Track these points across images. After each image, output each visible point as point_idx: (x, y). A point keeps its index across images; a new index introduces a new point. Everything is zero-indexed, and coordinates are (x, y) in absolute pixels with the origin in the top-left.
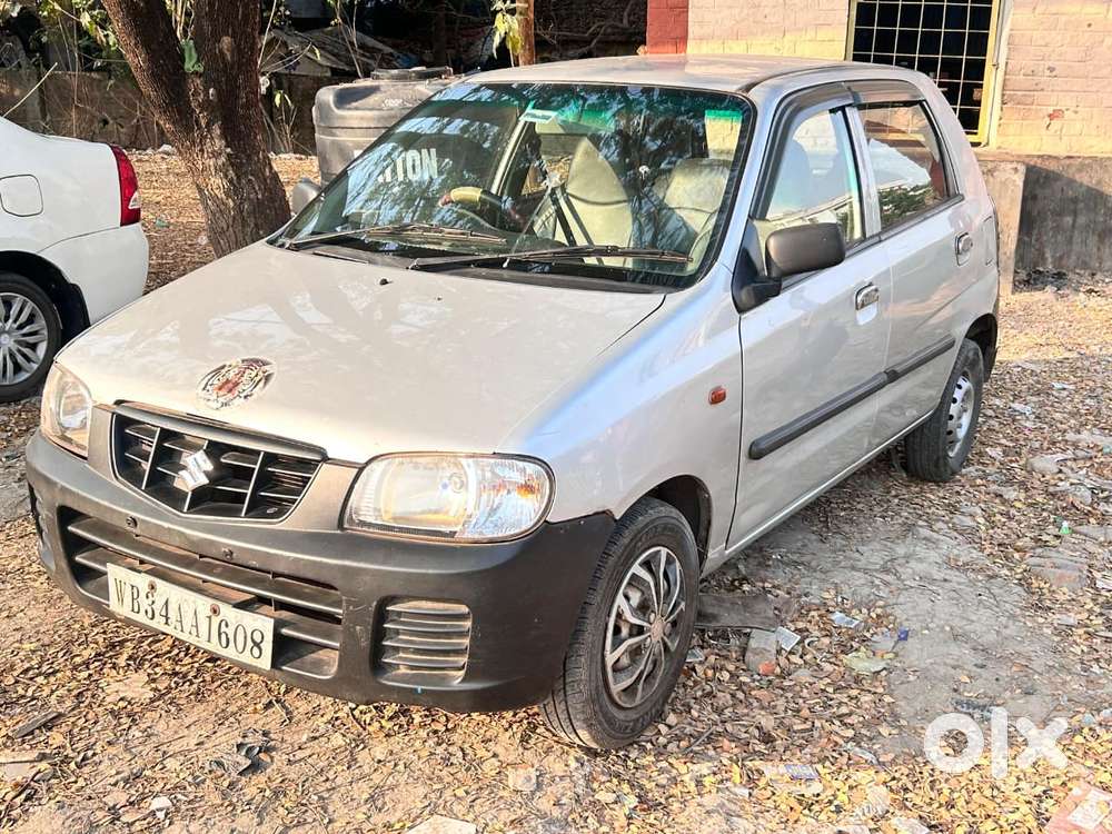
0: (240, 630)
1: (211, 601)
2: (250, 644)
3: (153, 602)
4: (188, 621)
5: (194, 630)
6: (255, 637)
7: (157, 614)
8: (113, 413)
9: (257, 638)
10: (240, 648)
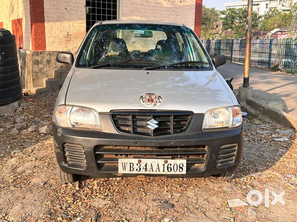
0: (176, 165)
1: (164, 160)
2: (179, 168)
3: (140, 166)
4: (155, 168)
5: (158, 170)
6: (180, 166)
7: (142, 169)
8: (110, 114)
9: (181, 166)
10: (175, 170)
